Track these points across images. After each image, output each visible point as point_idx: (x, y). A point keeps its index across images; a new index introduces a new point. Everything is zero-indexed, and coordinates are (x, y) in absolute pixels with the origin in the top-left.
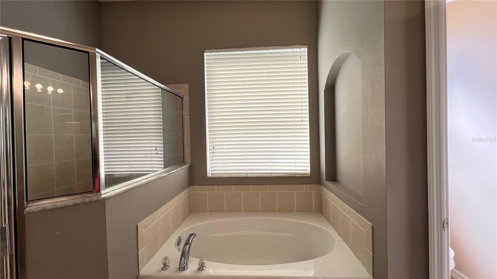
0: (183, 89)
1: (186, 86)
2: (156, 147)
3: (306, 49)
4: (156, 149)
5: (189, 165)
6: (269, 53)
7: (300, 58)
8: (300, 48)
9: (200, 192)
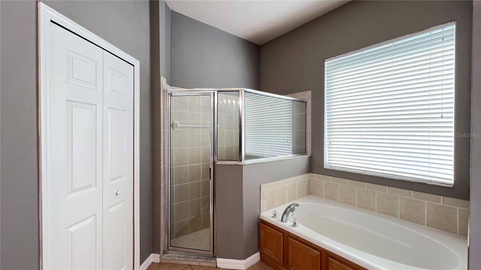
0: (307, 96)
1: (310, 92)
2: (288, 140)
3: (454, 27)
4: (288, 141)
5: (309, 156)
6: (394, 46)
7: (441, 41)
8: (442, 28)
9: (318, 179)
